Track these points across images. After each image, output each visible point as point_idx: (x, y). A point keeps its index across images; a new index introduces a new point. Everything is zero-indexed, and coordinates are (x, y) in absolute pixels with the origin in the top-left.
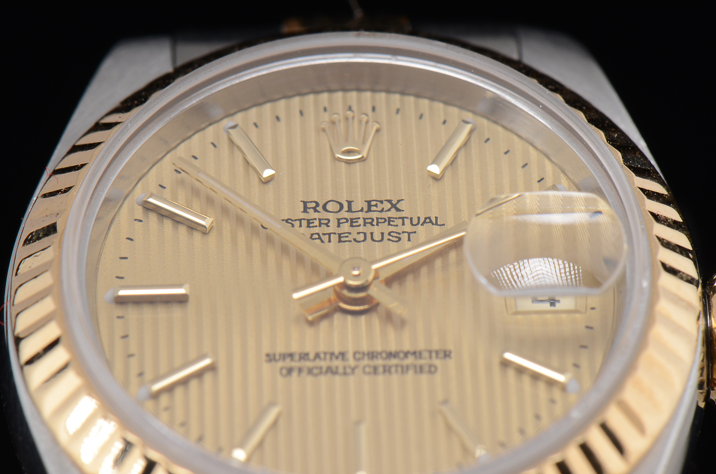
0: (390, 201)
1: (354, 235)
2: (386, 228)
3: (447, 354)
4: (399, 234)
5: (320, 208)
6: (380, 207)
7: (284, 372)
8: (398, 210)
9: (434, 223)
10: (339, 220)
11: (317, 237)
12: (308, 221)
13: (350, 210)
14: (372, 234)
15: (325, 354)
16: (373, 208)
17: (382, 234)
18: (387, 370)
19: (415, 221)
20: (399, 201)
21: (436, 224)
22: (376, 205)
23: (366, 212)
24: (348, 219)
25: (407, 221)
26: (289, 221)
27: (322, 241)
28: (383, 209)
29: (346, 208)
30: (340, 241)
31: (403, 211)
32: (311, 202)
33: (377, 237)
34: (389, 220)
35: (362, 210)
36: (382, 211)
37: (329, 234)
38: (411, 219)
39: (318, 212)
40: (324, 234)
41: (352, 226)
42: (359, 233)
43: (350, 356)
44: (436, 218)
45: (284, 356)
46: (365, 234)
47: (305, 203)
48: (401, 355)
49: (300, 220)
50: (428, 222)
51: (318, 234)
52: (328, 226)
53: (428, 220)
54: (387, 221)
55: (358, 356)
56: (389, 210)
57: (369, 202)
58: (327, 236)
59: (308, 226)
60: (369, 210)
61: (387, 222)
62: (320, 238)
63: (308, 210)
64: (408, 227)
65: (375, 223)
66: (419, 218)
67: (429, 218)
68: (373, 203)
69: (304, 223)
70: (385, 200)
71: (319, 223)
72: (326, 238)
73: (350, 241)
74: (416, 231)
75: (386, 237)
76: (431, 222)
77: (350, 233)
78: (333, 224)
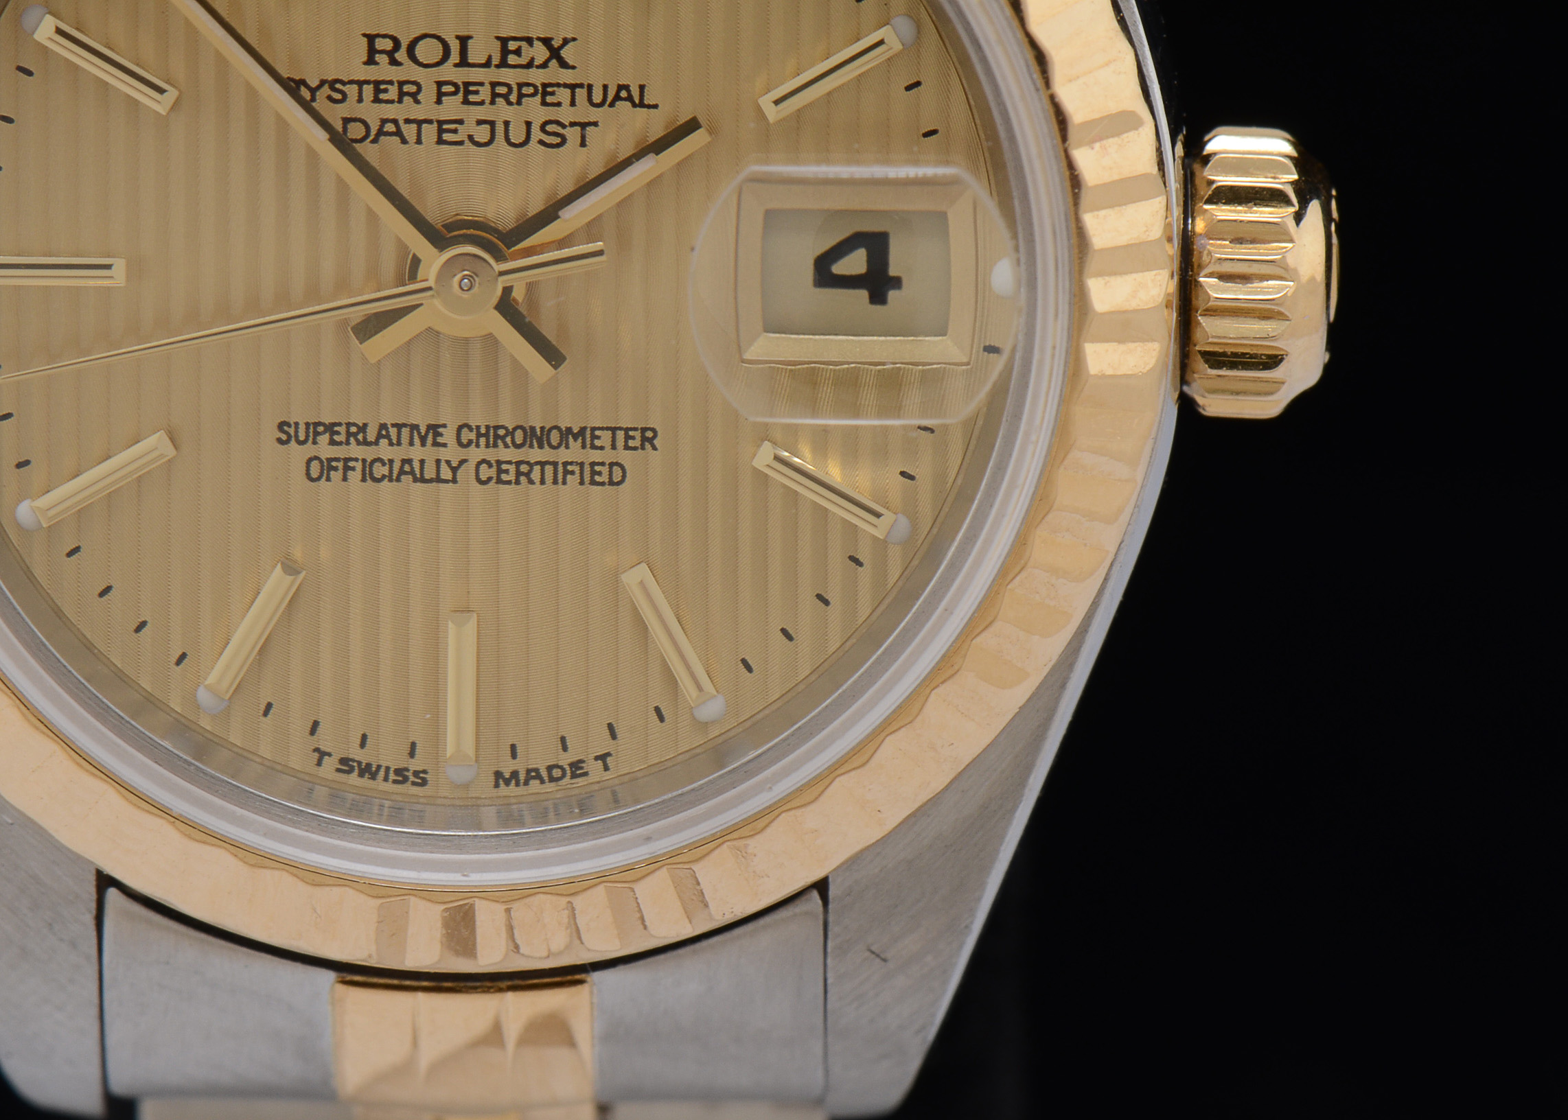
0: (546, 42)
1: (469, 128)
2: (535, 110)
3: (648, 438)
4: (564, 126)
5: (401, 55)
6: (528, 52)
7: (315, 469)
8: (564, 64)
9: (637, 101)
10: (440, 84)
11: (394, 129)
12: (377, 84)
13: (464, 62)
14: (507, 124)
15: (399, 426)
16: (512, 59)
17: (528, 124)
18: (523, 473)
19: (597, 98)
20: (566, 42)
21: (642, 105)
22: (518, 52)
23: (497, 66)
24: (459, 85)
25: (581, 94)
26: (338, 86)
27: (404, 141)
28: (532, 59)
29: (455, 57)
30: (440, 141)
31: (573, 67)
32: (384, 36)
33: (517, 135)
34: (545, 91)
35: (487, 64)
36: (530, 65)
37: (419, 123)
38: (590, 87)
39: (399, 64)
40: (407, 121)
41: (466, 102)
42: (480, 122)
43: (448, 436)
44: (642, 88)
45: (315, 429)
46: (492, 124)
47: (371, 38)
48: (555, 437)
49: (360, 83)
50: (625, 99)
51: (395, 122)
52: (417, 102)
53: (624, 94)
54: (540, 92)
55: (466, 435)
56: (544, 65)
57: (504, 41)
58: (414, 126)
59: (377, 100)
60: (503, 64)
61: (540, 95)
62: (398, 133)
63: (378, 57)
64: (582, 112)
65: (513, 98)
66: (605, 87)
67: (626, 87)
68: (512, 45)
69: (368, 90)
70: (539, 39)
71: (399, 92)
72: (410, 131)
73: (461, 143)
74: (597, 122)
75: (536, 134)
76: (630, 98)
77: (461, 122)
78: (428, 94)
